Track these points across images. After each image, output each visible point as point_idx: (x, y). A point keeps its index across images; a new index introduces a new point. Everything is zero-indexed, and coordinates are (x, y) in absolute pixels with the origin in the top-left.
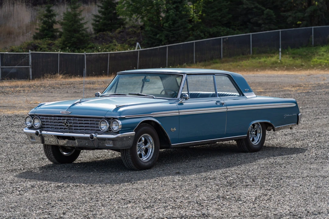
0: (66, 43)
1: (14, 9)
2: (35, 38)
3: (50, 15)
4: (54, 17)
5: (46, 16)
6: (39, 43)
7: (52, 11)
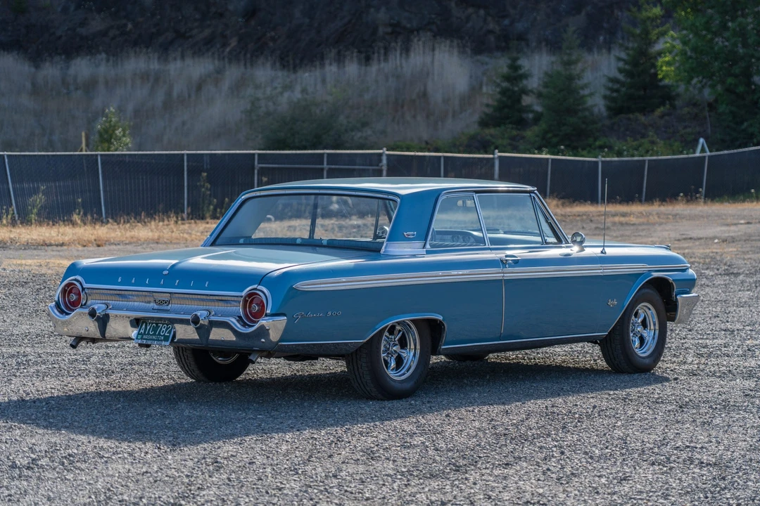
0: (550, 135)
1: (433, 62)
2: (484, 123)
3: (515, 75)
4: (525, 82)
5: (507, 78)
6: (491, 135)
7: (519, 67)
